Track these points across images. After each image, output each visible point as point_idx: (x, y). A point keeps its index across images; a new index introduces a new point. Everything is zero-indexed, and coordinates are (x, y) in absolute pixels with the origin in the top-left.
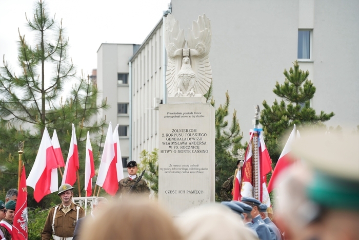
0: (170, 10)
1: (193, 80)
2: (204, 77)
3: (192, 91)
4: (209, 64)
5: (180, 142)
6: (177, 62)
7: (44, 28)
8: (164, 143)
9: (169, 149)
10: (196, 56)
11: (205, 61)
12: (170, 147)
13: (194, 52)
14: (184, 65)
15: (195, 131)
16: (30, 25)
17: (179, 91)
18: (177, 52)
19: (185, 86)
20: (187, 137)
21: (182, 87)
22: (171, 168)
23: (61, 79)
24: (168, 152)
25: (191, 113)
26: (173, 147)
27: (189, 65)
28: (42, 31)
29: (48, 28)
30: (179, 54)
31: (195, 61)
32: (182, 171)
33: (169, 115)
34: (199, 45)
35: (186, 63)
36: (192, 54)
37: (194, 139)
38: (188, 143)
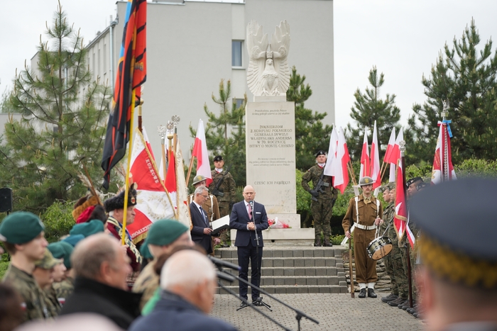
0: (116, 21)
1: (276, 80)
2: (284, 77)
3: (276, 91)
4: (287, 66)
5: (267, 137)
6: (261, 64)
7: (63, 36)
8: (252, 139)
9: (258, 144)
10: (278, 59)
11: (285, 63)
12: (259, 142)
13: (277, 54)
14: (267, 66)
15: (282, 127)
16: (50, 32)
17: (264, 90)
18: (261, 54)
19: (270, 86)
20: (274, 132)
21: (267, 87)
22: (259, 161)
23: (77, 83)
24: (257, 146)
25: (278, 111)
26: (261, 142)
27: (272, 66)
28: (60, 39)
29: (66, 35)
30: (263, 56)
31: (277, 63)
32: (269, 163)
33: (257, 112)
34: (282, 48)
35: (270, 65)
36: (275, 56)
37: (280, 134)
38: (275, 138)
